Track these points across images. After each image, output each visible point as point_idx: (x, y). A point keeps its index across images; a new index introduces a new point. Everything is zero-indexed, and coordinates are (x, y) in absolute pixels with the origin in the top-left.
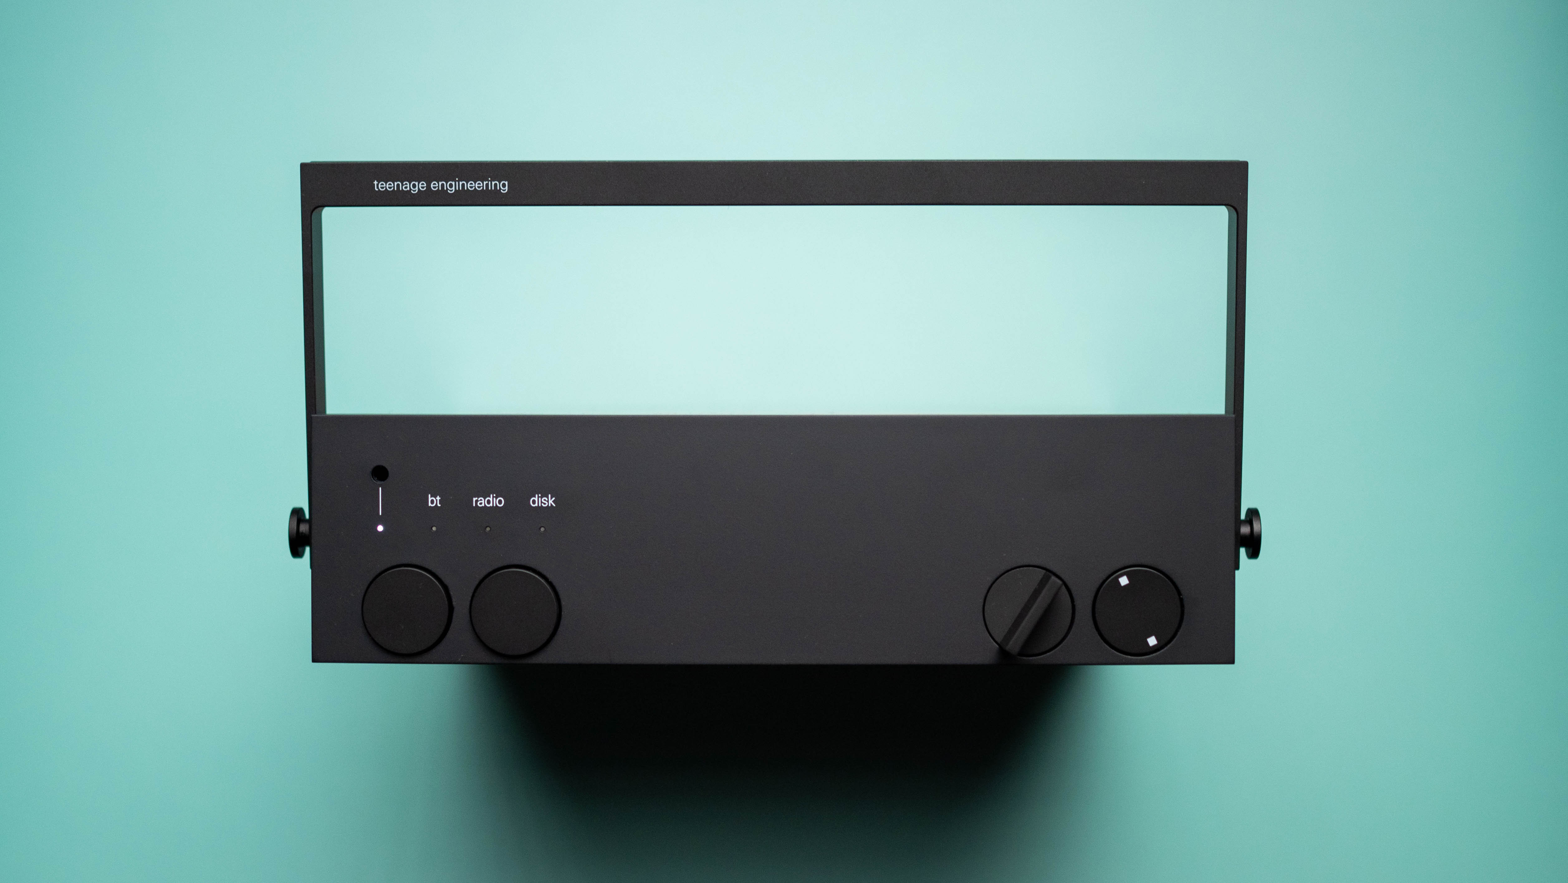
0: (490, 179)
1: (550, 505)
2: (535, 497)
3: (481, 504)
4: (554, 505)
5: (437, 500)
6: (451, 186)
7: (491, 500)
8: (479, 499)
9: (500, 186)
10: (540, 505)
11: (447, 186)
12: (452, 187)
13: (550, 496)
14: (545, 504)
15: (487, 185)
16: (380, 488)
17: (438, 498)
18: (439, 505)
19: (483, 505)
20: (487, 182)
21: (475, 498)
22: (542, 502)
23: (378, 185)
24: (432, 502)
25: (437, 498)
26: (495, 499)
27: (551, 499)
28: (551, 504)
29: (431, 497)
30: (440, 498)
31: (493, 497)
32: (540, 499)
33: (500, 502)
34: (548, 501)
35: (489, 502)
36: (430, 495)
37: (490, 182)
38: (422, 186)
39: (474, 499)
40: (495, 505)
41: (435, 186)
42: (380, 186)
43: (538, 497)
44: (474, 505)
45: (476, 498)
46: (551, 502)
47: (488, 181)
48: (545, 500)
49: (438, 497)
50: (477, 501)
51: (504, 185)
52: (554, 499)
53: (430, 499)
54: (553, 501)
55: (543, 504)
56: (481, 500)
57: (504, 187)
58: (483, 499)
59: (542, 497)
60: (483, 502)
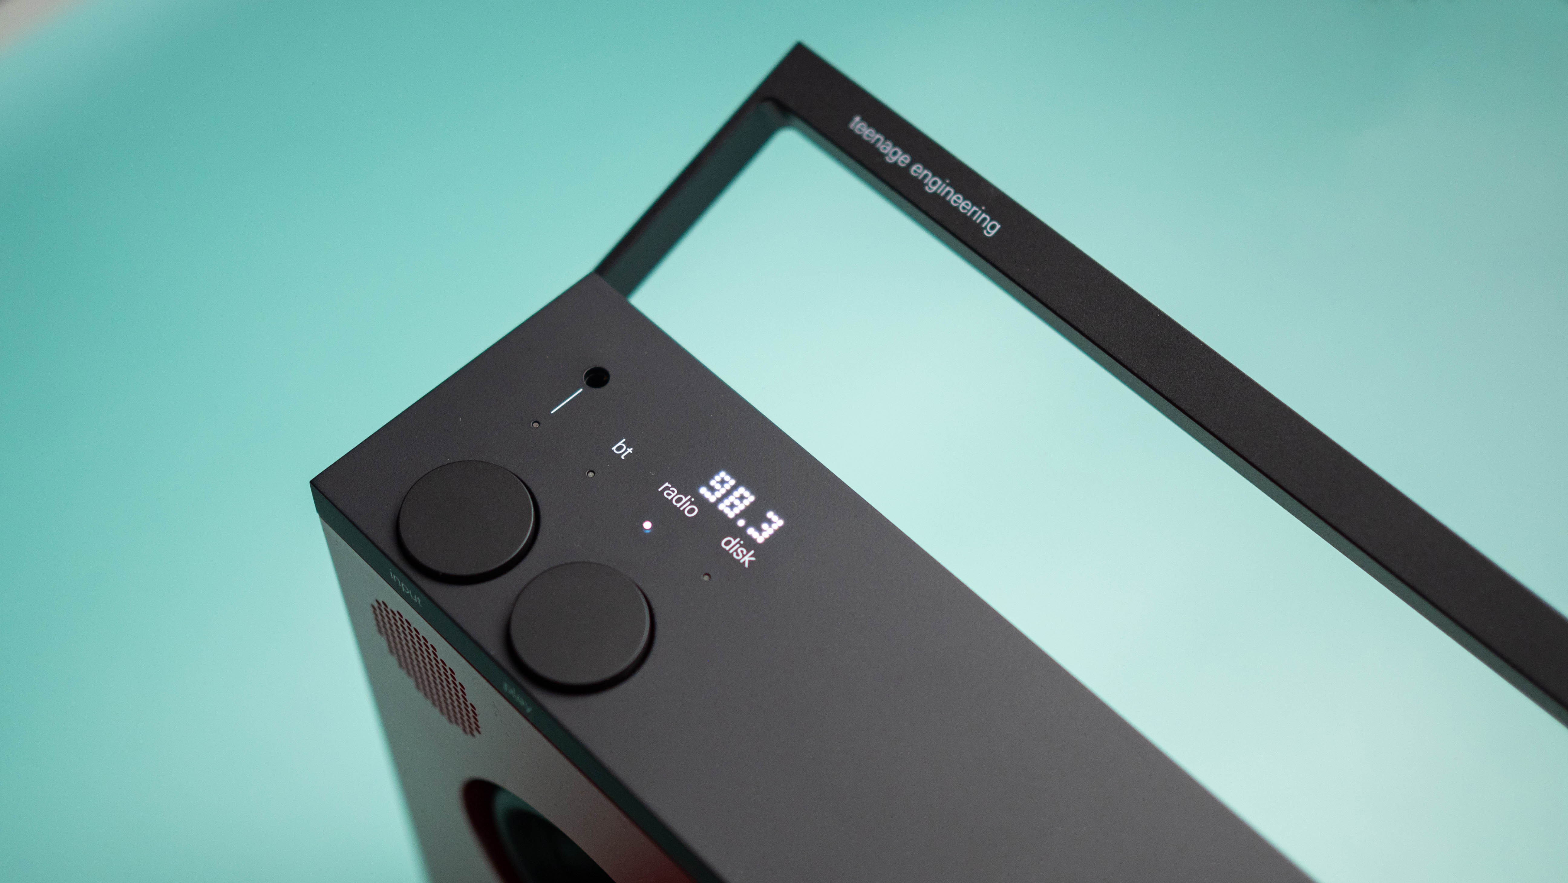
0: (983, 208)
1: (742, 561)
2: (735, 540)
3: (669, 494)
4: (747, 566)
5: (626, 450)
6: (934, 183)
7: (684, 500)
8: (671, 489)
9: (988, 224)
10: (731, 552)
11: (930, 179)
12: (935, 185)
13: (752, 552)
14: (738, 555)
15: (975, 212)
16: (581, 390)
17: (630, 450)
18: (623, 457)
19: (670, 498)
20: (977, 209)
22: (736, 551)
23: (858, 123)
24: (620, 448)
25: (628, 449)
26: (689, 503)
27: (750, 557)
28: (744, 562)
29: (623, 443)
31: (689, 500)
32: (738, 546)
33: (691, 511)
34: (744, 556)
35: (679, 500)
36: (624, 440)
37: (980, 212)
38: (901, 158)
39: (667, 484)
40: (682, 509)
41: (918, 170)
42: (859, 126)
43: (739, 543)
44: (660, 490)
45: (670, 486)
46: (747, 559)
47: (980, 209)
48: (742, 552)
49: (632, 449)
50: (667, 488)
51: (993, 227)
52: (753, 559)
53: (620, 444)
54: (750, 561)
55: (735, 554)
56: (673, 491)
57: (991, 228)
58: (676, 492)
59: (741, 546)
60: (673, 495)
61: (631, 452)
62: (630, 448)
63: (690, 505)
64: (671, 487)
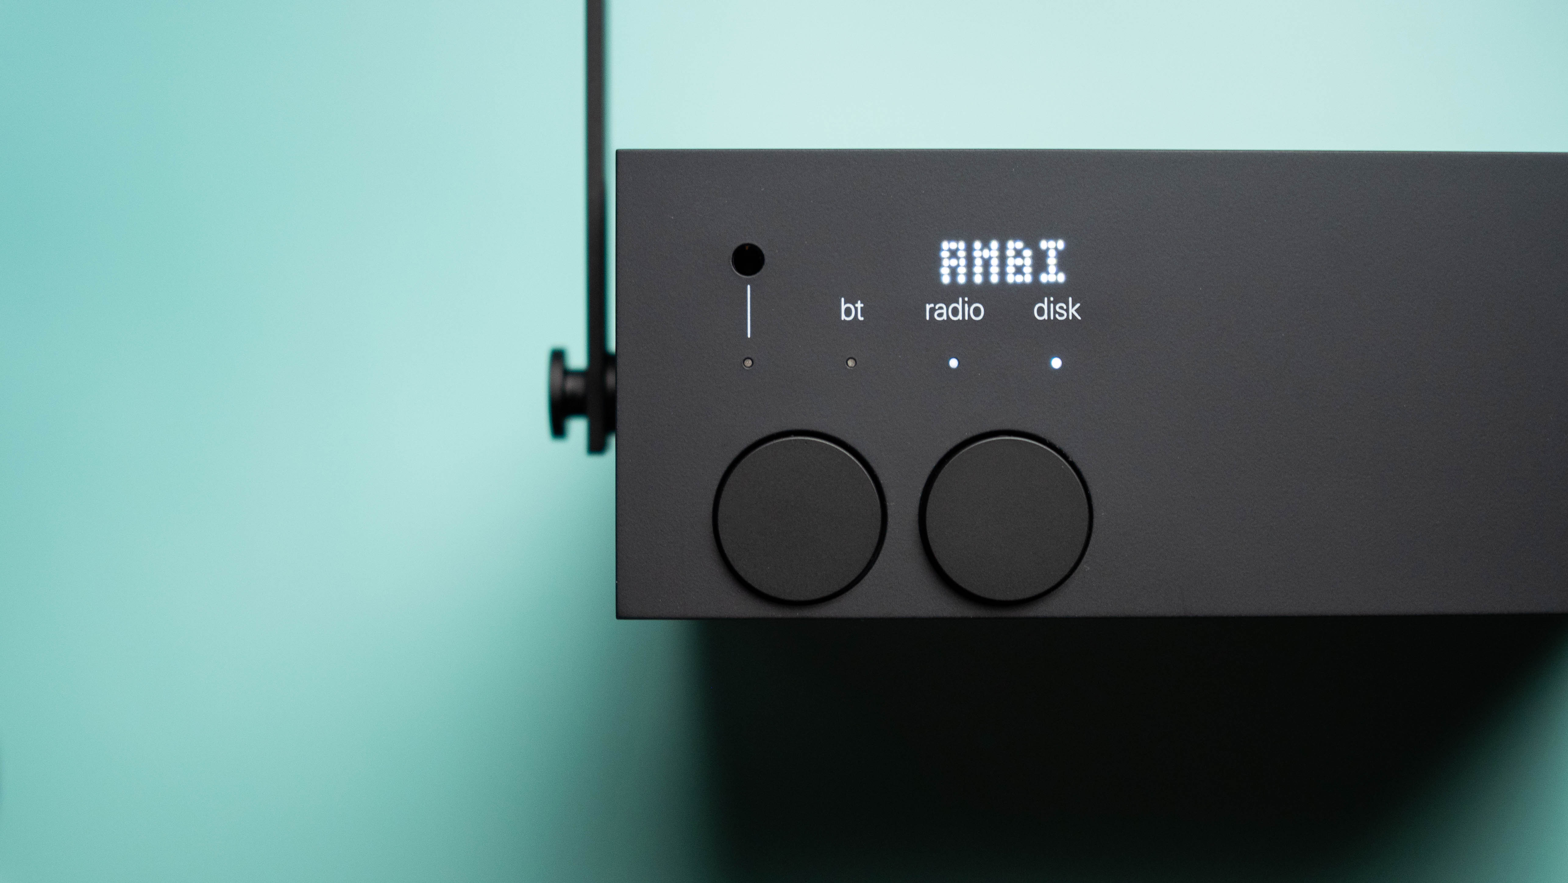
1: (1071, 318)
2: (1043, 302)
3: (940, 315)
4: (1079, 318)
5: (856, 309)
7: (960, 307)
8: (937, 307)
10: (1052, 318)
13: (1070, 299)
14: (1061, 315)
16: (749, 287)
17: (860, 305)
18: (861, 318)
19: (945, 317)
21: (930, 303)
22: (1055, 312)
24: (848, 312)
25: (856, 305)
26: (966, 305)
27: (1073, 306)
28: (1073, 314)
29: (845, 303)
31: (964, 302)
32: (1052, 305)
33: (977, 312)
34: (1067, 310)
35: (955, 312)
36: (843, 299)
39: (928, 307)
40: (966, 318)
43: (1049, 302)
44: (928, 318)
45: (932, 305)
46: (1072, 311)
48: (1061, 308)
49: (859, 302)
50: (932, 310)
52: (1078, 305)
53: (843, 307)
54: (1077, 311)
55: (1057, 316)
56: (941, 308)
58: (944, 306)
59: (1055, 303)
60: (944, 311)
61: (862, 305)
62: (857, 303)
63: (971, 308)
64: (935, 306)
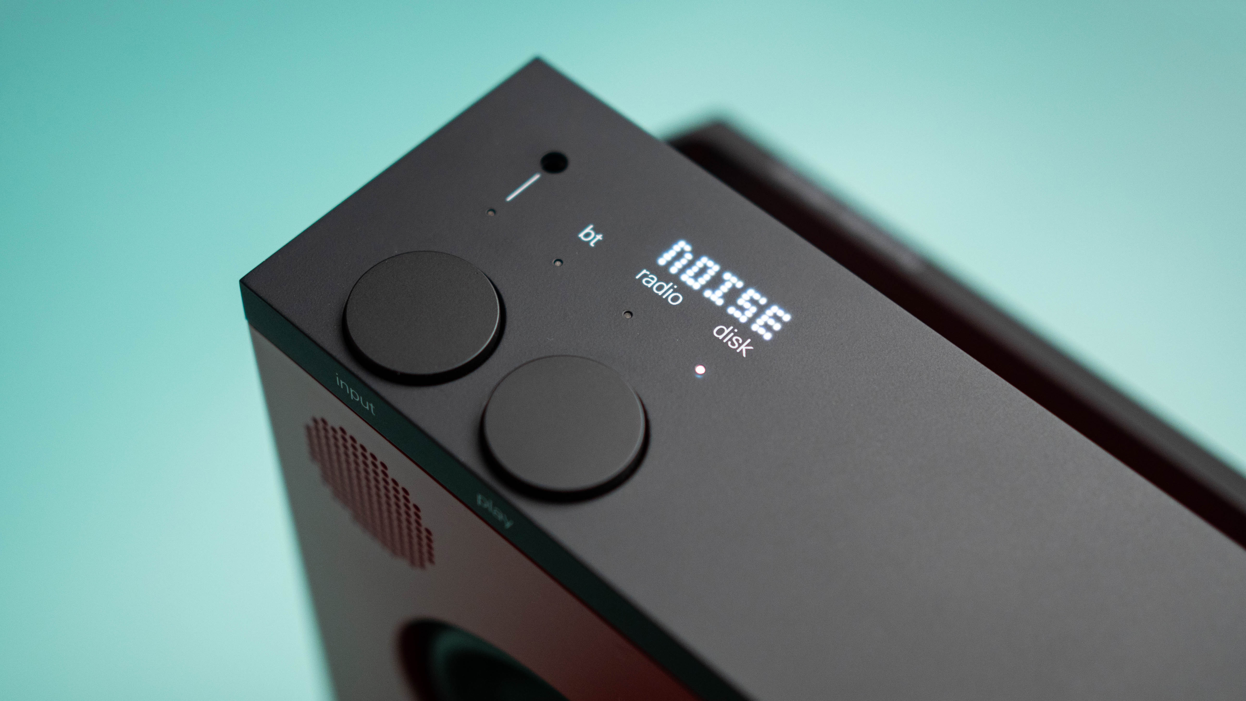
1: (738, 351)
3: (648, 282)
4: (744, 355)
5: (595, 237)
7: (666, 288)
8: (651, 276)
10: (725, 341)
13: (749, 341)
14: (733, 344)
16: (538, 175)
17: (599, 237)
18: (592, 245)
19: (649, 285)
21: (647, 270)
22: (731, 339)
24: (587, 235)
25: (597, 236)
26: (672, 290)
27: (747, 345)
28: (742, 351)
29: (591, 229)
30: (601, 239)
31: (672, 287)
32: (732, 334)
33: (675, 299)
34: (740, 345)
35: (660, 288)
36: (591, 225)
39: (644, 271)
40: (664, 297)
43: (732, 331)
44: (637, 278)
45: (648, 273)
46: (744, 348)
48: (737, 340)
49: (601, 234)
50: (645, 276)
52: (751, 348)
53: (587, 230)
54: (747, 350)
55: (729, 343)
56: (652, 279)
58: (656, 279)
59: (735, 335)
60: (653, 282)
62: (598, 234)
63: (673, 292)
64: (650, 274)
